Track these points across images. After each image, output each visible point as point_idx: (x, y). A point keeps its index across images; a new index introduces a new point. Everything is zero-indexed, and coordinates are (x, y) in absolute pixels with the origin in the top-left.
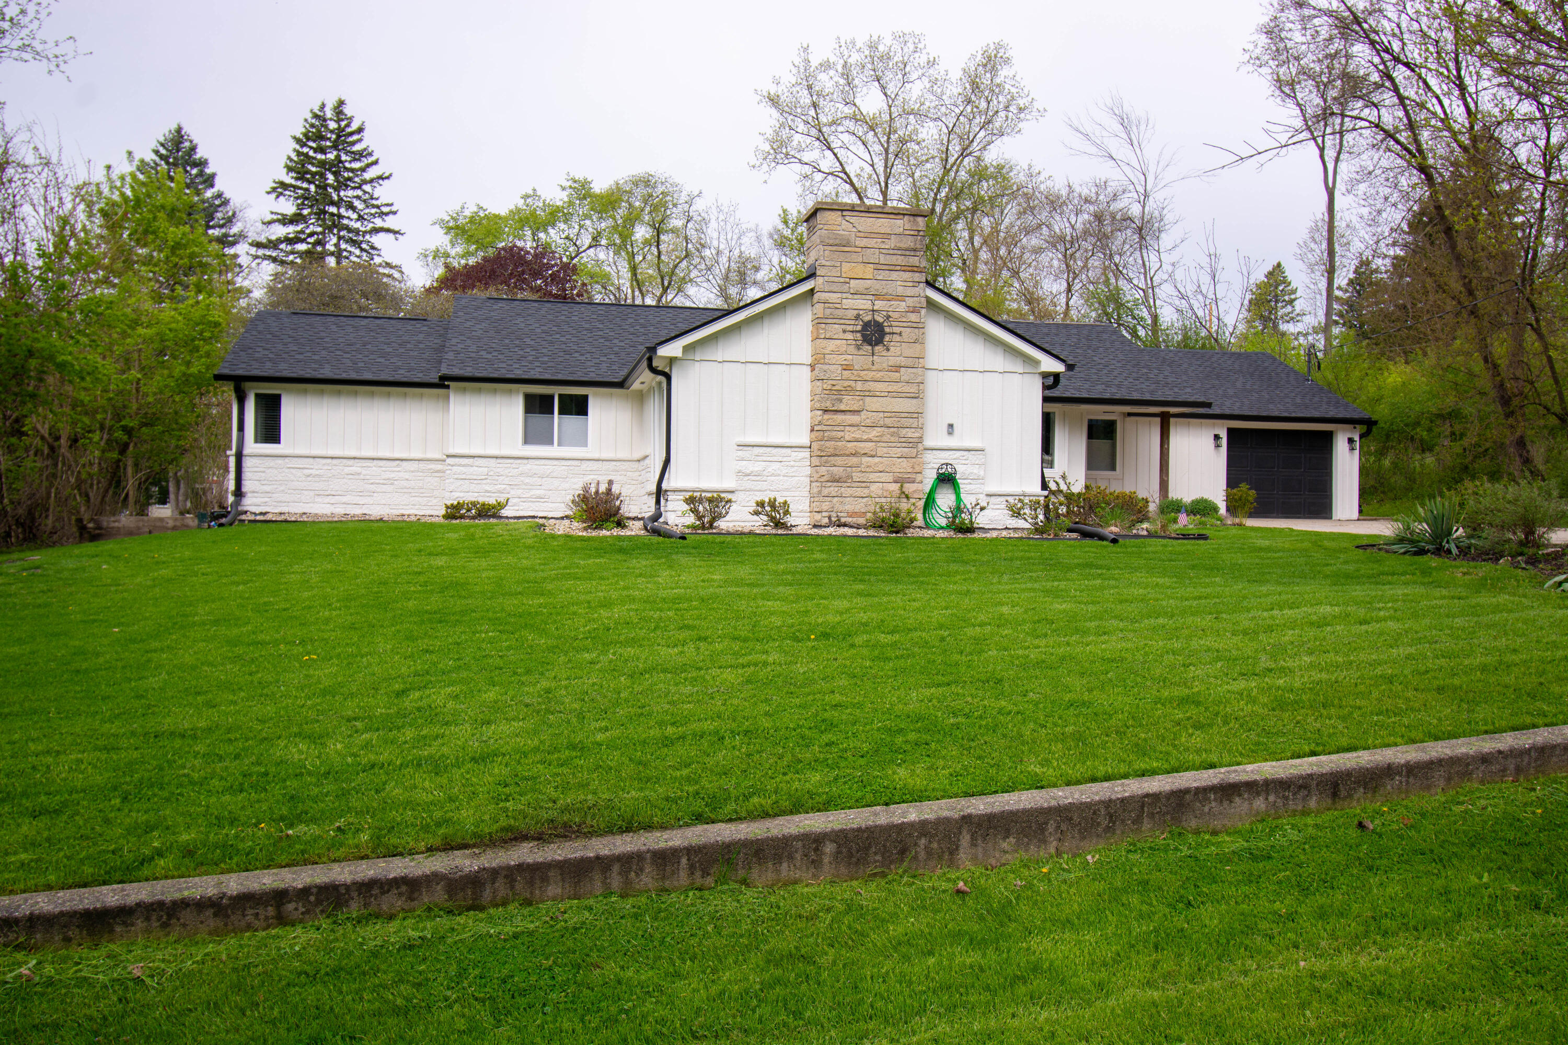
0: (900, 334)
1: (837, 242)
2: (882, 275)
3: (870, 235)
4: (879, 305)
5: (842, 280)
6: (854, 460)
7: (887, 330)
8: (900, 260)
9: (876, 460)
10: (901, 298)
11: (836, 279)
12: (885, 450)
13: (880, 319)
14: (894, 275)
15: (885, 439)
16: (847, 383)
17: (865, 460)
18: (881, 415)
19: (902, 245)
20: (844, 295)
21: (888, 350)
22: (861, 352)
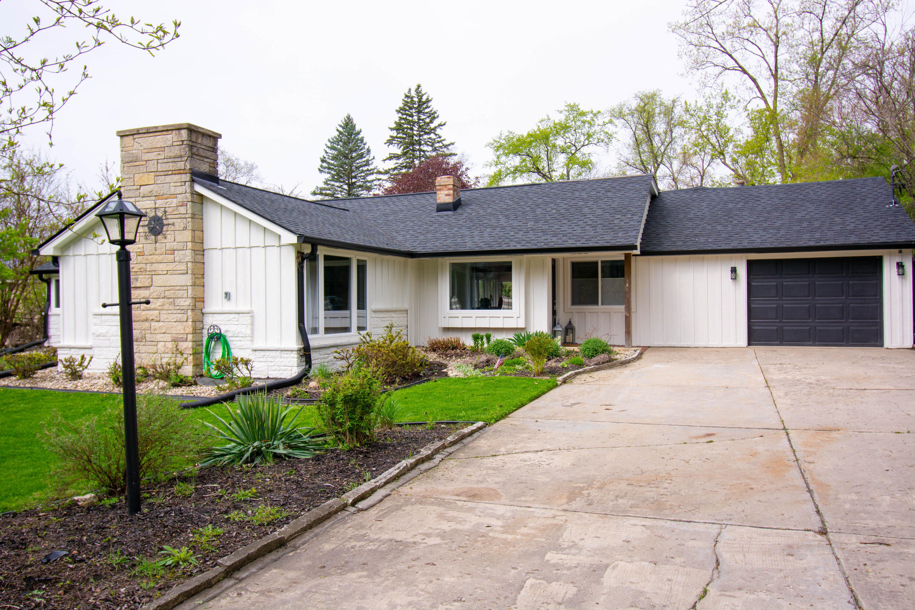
0: (173, 224)
1: (130, 159)
2: (161, 179)
3: (150, 150)
4: (160, 203)
5: (135, 187)
6: (147, 324)
7: (165, 222)
8: (170, 166)
9: (161, 324)
10: (174, 196)
11: (132, 188)
12: (166, 316)
13: (160, 214)
14: (168, 179)
15: (165, 307)
16: (141, 266)
17: (153, 324)
18: (163, 289)
19: (172, 154)
20: (137, 199)
21: (166, 238)
22: (149, 241)
